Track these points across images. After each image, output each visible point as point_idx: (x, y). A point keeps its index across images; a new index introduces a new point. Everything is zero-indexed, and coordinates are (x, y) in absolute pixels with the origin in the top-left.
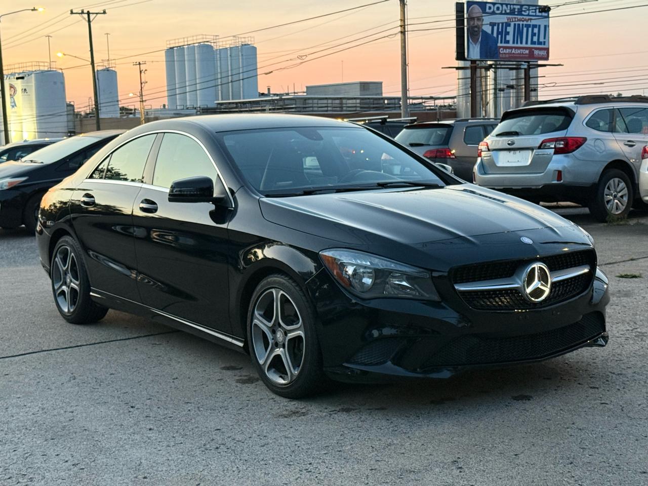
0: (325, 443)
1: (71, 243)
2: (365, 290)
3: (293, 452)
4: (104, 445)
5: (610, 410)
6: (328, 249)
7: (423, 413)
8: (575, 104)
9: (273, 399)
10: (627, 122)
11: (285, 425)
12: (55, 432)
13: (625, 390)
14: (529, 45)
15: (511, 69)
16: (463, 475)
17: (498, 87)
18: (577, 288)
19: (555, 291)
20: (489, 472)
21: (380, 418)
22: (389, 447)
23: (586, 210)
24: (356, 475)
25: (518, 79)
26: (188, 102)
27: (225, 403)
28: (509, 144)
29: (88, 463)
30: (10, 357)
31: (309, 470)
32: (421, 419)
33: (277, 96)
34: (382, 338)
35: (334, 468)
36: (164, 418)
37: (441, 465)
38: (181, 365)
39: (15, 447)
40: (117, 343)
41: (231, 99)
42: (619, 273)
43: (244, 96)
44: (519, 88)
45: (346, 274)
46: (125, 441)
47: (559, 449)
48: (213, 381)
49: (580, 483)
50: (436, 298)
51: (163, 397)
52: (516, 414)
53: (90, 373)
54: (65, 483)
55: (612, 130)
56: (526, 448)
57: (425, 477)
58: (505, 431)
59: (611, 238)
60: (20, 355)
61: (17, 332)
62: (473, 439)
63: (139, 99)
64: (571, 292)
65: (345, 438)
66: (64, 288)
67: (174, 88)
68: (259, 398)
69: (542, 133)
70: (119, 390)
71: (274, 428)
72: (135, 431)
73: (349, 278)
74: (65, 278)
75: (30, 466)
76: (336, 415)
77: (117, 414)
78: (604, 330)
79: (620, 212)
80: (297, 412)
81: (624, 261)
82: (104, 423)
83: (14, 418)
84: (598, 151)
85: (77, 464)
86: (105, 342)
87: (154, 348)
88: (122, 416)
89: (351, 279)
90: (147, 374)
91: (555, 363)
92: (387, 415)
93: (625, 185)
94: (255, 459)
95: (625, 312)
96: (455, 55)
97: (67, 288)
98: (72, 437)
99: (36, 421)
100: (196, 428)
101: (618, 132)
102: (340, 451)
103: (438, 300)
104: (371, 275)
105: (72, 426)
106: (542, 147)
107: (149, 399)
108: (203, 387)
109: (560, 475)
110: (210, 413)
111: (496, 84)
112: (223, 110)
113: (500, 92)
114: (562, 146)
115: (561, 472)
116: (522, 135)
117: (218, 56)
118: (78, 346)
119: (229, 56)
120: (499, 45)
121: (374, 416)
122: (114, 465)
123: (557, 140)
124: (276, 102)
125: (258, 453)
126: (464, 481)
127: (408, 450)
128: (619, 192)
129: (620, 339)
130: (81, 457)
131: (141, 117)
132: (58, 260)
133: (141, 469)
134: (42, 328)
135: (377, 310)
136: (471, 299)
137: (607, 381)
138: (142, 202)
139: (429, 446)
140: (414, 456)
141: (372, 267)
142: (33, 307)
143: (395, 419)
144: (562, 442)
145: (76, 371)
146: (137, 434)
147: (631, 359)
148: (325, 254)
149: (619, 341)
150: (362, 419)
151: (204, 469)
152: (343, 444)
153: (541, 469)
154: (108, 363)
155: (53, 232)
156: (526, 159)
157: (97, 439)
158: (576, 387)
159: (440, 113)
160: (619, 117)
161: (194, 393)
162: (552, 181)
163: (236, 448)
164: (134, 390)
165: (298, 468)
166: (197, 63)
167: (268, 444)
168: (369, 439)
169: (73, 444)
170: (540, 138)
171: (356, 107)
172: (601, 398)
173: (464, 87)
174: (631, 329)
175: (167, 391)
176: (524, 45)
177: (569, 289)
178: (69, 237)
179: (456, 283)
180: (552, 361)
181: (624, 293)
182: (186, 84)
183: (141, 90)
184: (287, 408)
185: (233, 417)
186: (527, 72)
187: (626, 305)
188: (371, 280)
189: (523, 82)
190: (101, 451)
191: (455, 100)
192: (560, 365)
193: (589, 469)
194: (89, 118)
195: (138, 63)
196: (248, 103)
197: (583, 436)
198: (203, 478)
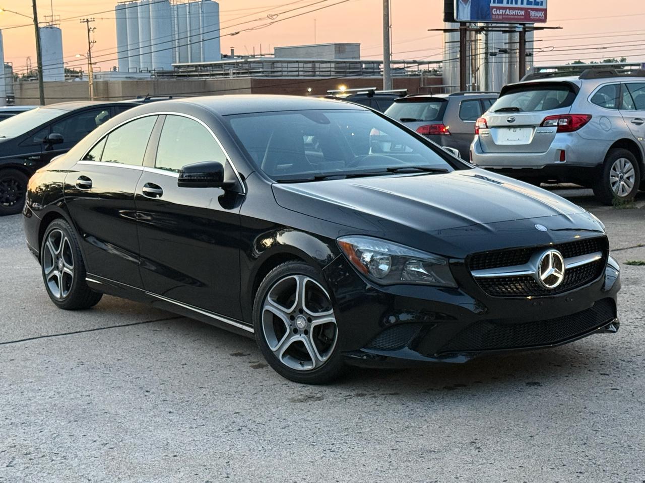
0: (344, 425)
1: (64, 227)
2: (383, 277)
3: (314, 433)
4: (128, 427)
5: (621, 395)
6: (344, 236)
7: (438, 398)
8: (580, 78)
9: (286, 384)
10: (634, 98)
11: (303, 408)
12: (76, 414)
13: (635, 376)
14: (525, 6)
15: (504, 32)
16: (482, 455)
17: (490, 51)
18: (589, 274)
19: (568, 278)
20: (507, 451)
21: (395, 402)
22: (408, 430)
23: (590, 192)
24: (378, 455)
25: (511, 43)
26: (141, 64)
27: (239, 388)
28: (509, 121)
29: (116, 443)
30: (10, 342)
31: (333, 450)
32: (436, 404)
33: (242, 59)
34: (398, 324)
35: (356, 448)
36: (182, 402)
37: (460, 445)
38: (187, 351)
39: (40, 428)
40: (117, 329)
41: (189, 61)
42: (627, 260)
43: (204, 58)
44: (513, 52)
45: (364, 261)
46: (148, 423)
47: (573, 431)
48: (222, 367)
49: (594, 462)
50: (453, 284)
51: (176, 383)
52: (529, 399)
53: (97, 359)
54: (99, 460)
55: (619, 106)
56: (541, 430)
57: (445, 457)
58: (519, 415)
59: (617, 222)
60: (20, 341)
61: (10, 318)
62: (489, 423)
63: (86, 61)
64: (584, 278)
65: (363, 421)
66: (56, 273)
67: (126, 50)
68: (272, 384)
69: (543, 109)
70: (130, 375)
71: (292, 412)
72: (155, 413)
73: (367, 265)
74: (57, 263)
75: (60, 446)
76: (352, 400)
77: (134, 398)
78: (615, 317)
79: (626, 194)
80: (313, 397)
81: (632, 247)
82: (122, 407)
83: (32, 402)
84: (603, 129)
85: (106, 444)
86: (104, 328)
87: (156, 334)
88: (139, 400)
89: (368, 266)
90: (154, 360)
91: (565, 351)
92: (402, 400)
93: (632, 166)
94: (279, 440)
95: (633, 300)
96: (442, 16)
97: (60, 273)
98: (94, 419)
99: (55, 405)
100: (215, 411)
101: (625, 109)
102: (360, 433)
103: (455, 287)
104: (388, 261)
105: (92, 409)
106: (544, 125)
107: (162, 384)
108: (214, 373)
109: (575, 454)
110: (226, 398)
111: (487, 48)
112: (180, 74)
113: (491, 57)
114: (565, 124)
115: (575, 451)
116: (523, 111)
117: (175, 12)
118: (77, 332)
119: (188, 13)
120: (492, 5)
121: (389, 400)
122: (142, 445)
123: (560, 117)
124: (240, 65)
125: (280, 434)
126: (483, 460)
127: (426, 432)
128: (626, 173)
129: (629, 327)
130: (108, 437)
131: (89, 80)
132: (49, 244)
133: (169, 448)
134: (34, 314)
135: (394, 296)
136: (487, 286)
137: (617, 368)
138: (145, 186)
139: (446, 428)
140: (433, 438)
141: (389, 253)
142: (18, 292)
143: (410, 404)
144: (575, 425)
145: (82, 356)
146: (158, 417)
147: (641, 347)
148: (342, 240)
149: (628, 330)
150: (377, 404)
151: (230, 449)
152: (362, 427)
153: (556, 449)
154: (112, 348)
155: (43, 215)
156: (526, 137)
157: (120, 421)
158: (587, 373)
159: (424, 79)
160: (626, 92)
161: (206, 378)
162: (555, 161)
163: (258, 430)
164: (146, 375)
165: (322, 448)
166: (151, 20)
167: (288, 426)
168: (387, 422)
169: (97, 426)
170: (543, 115)
171: (330, 71)
172: (611, 384)
173: (451, 51)
174: (641, 317)
175: (178, 376)
176: (519, 5)
177: (582, 276)
178: (61, 220)
179: (473, 269)
180: (563, 348)
181: (632, 281)
182: (139, 45)
183: (89, 50)
184: (301, 393)
185: (249, 401)
186: (522, 35)
187: (634, 293)
188: (388, 267)
189: (517, 46)
190: (126, 432)
191: (441, 64)
192: (570, 353)
193: (602, 449)
194: (30, 82)
195: (85, 20)
196: (210, 67)
197: (596, 420)
198: (231, 456)
